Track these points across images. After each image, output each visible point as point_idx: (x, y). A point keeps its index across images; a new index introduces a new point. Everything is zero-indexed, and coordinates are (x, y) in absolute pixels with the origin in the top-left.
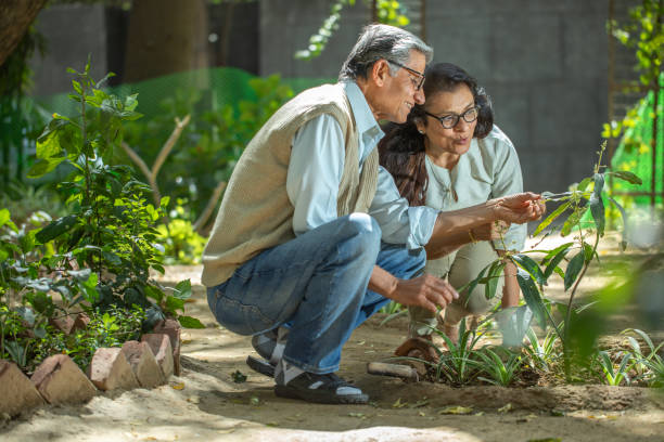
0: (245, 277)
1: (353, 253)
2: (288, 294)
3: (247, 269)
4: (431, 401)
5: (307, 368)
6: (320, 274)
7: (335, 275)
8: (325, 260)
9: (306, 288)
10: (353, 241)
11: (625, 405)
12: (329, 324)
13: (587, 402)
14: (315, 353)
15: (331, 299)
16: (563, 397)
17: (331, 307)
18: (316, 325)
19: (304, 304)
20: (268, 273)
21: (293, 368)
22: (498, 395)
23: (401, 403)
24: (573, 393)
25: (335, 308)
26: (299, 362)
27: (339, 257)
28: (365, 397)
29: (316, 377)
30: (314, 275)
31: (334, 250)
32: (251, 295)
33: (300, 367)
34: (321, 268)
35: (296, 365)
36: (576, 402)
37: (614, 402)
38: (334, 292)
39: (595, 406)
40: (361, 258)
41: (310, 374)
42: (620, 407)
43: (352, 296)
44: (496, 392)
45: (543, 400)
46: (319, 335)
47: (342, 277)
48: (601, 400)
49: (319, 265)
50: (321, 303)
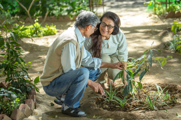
0: (53, 84)
1: (82, 79)
2: (65, 89)
3: (54, 82)
4: (103, 116)
5: (70, 106)
6: (73, 84)
7: (78, 84)
8: (75, 81)
9: (70, 87)
10: (82, 76)
11: (154, 118)
12: (76, 96)
13: (144, 117)
14: (72, 103)
15: (76, 90)
16: (138, 116)
17: (76, 92)
18: (73, 96)
19: (69, 91)
20: (59, 83)
21: (66, 106)
22: (121, 115)
23: (95, 116)
24: (140, 115)
25: (78, 92)
26: (68, 105)
27: (78, 80)
28: (86, 115)
29: (73, 109)
30: (72, 84)
31: (77, 78)
32: (55, 89)
33: (69, 106)
34: (74, 83)
35: (67, 106)
36: (141, 117)
37: (151, 117)
38: (77, 89)
39: (146, 118)
40: (84, 80)
41: (71, 108)
42: (153, 118)
43: (82, 89)
44: (120, 114)
45: (132, 117)
46: (73, 98)
47: (79, 85)
48: (148, 117)
49: (73, 82)
50: (74, 91)
